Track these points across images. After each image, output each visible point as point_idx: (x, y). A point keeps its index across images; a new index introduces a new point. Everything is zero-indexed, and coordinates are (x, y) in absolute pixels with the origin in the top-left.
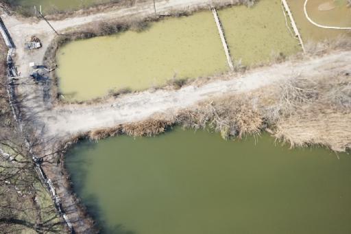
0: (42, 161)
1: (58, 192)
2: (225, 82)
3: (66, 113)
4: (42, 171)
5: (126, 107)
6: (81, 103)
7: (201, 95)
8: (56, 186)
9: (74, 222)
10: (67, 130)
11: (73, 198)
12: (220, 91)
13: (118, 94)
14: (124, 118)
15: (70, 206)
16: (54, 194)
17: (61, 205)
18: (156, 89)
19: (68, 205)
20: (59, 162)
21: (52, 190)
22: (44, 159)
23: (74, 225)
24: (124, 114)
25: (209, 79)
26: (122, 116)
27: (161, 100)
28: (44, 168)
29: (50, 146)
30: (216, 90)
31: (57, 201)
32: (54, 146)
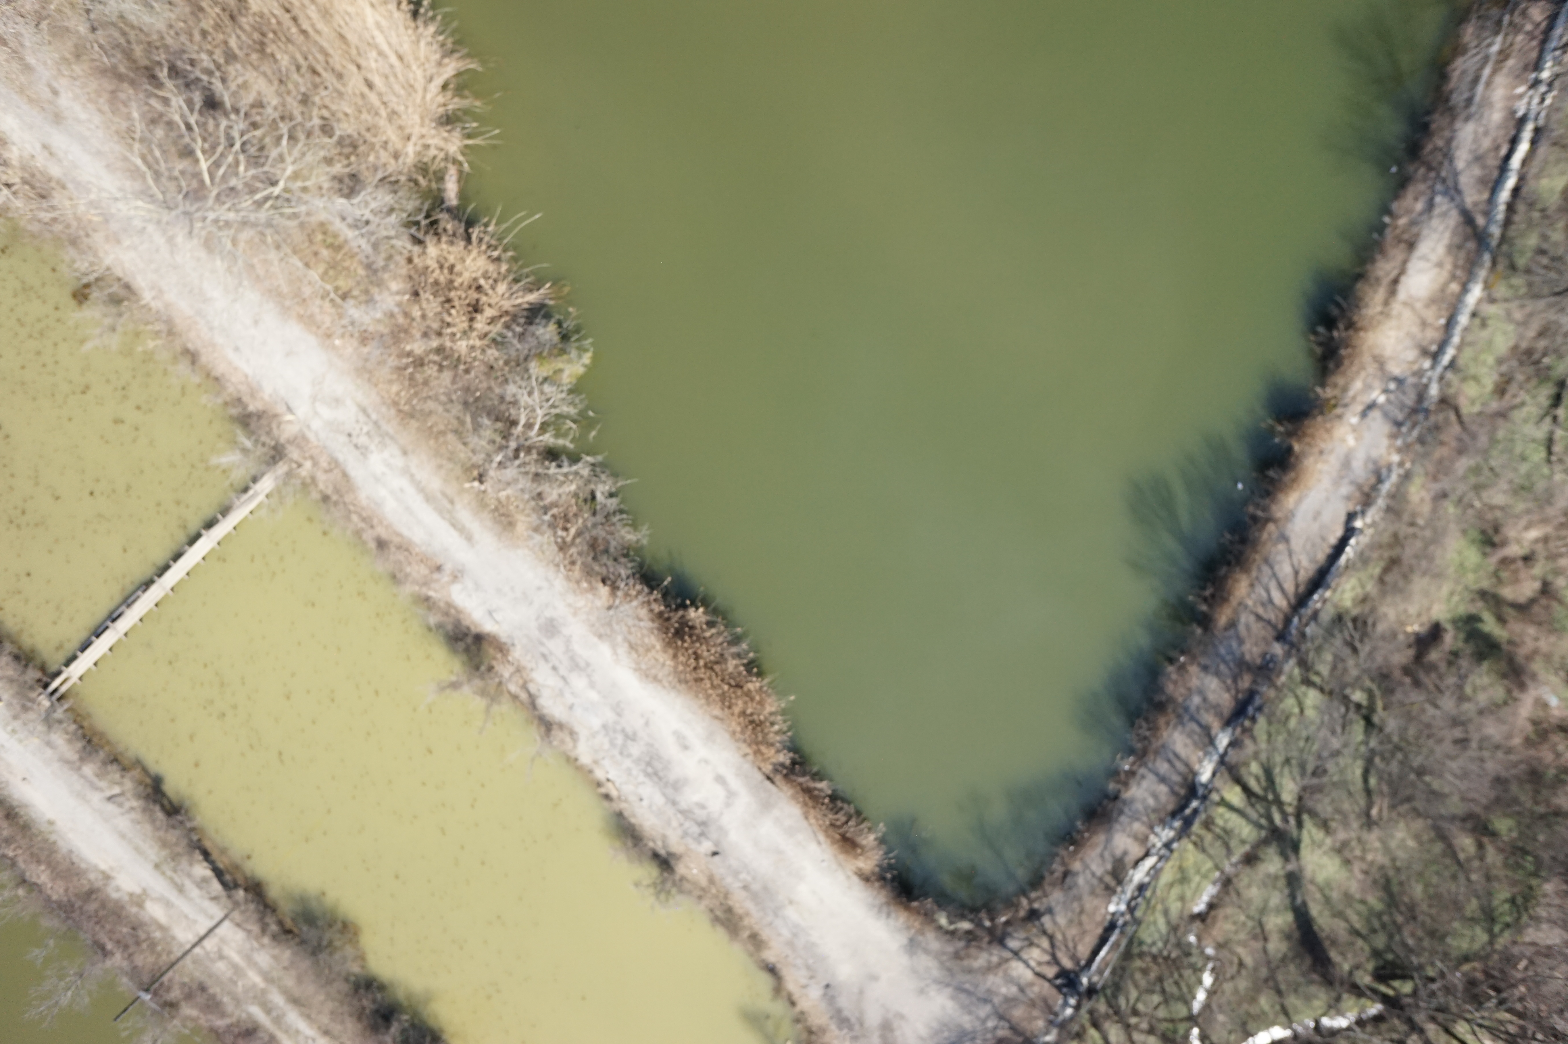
0: (1063, 973)
1: (1136, 850)
2: (356, 470)
3: (843, 1002)
4: (1095, 952)
5: (689, 798)
6: (772, 970)
7: (469, 538)
9: (1206, 730)
10: (904, 960)
11: (1126, 784)
12: (406, 471)
13: (656, 856)
14: (735, 783)
15: (1163, 780)
16: (1151, 861)
17: (1174, 815)
18: (547, 725)
19: (1163, 789)
20: (1034, 915)
21: (1139, 875)
22: (1051, 972)
23: (1215, 724)
24: (720, 792)
25: (381, 544)
26: (731, 795)
27: (579, 682)
28: (1084, 951)
29: (994, 981)
30: (410, 490)
31: (1167, 834)
32: (990, 969)
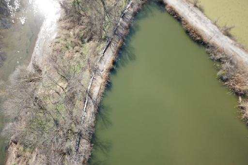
1: (130, 9)
5: (194, 14)
7: (231, 49)
8: (132, 6)
9: (121, 25)
11: (132, 18)
13: (197, 7)
16: (127, 8)
17: (124, 14)
19: (127, 17)
21: (129, 6)
24: (190, 15)
25: (243, 48)
27: (212, 29)
31: (126, 11)
